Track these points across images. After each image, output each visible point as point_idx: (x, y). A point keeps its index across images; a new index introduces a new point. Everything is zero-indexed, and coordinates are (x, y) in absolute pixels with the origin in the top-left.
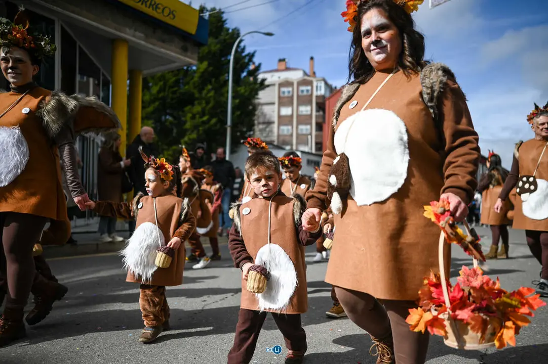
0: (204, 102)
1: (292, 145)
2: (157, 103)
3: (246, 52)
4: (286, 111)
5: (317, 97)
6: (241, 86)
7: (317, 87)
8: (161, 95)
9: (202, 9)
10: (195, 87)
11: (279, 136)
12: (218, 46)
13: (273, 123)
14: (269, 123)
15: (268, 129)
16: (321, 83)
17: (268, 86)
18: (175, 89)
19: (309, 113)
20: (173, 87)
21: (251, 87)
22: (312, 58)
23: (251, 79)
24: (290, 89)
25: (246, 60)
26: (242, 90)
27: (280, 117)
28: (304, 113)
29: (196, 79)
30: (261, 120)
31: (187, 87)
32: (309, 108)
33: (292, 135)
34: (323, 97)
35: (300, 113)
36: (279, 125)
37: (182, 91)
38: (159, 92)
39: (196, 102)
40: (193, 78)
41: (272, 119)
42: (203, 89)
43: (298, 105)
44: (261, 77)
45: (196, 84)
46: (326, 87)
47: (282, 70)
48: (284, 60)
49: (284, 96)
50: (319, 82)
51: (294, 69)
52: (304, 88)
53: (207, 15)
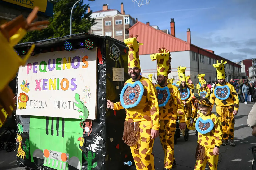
0: (59, 34)
3: (83, 4)
4: (109, 34)
5: (126, 25)
7: (125, 19)
10: (54, 26)
17: (96, 23)
19: (122, 35)
21: (87, 24)
22: (122, 4)
23: (87, 19)
24: (110, 22)
25: (83, 9)
26: (81, 26)
28: (119, 35)
29: (54, 21)
32: (121, 32)
34: (130, 26)
35: (116, 35)
39: (54, 34)
42: (58, 27)
43: (115, 31)
44: (93, 16)
45: (54, 25)
46: (131, 19)
47: (105, 11)
48: (106, 5)
49: (107, 25)
50: (127, 17)
51: (112, 10)
52: (118, 21)
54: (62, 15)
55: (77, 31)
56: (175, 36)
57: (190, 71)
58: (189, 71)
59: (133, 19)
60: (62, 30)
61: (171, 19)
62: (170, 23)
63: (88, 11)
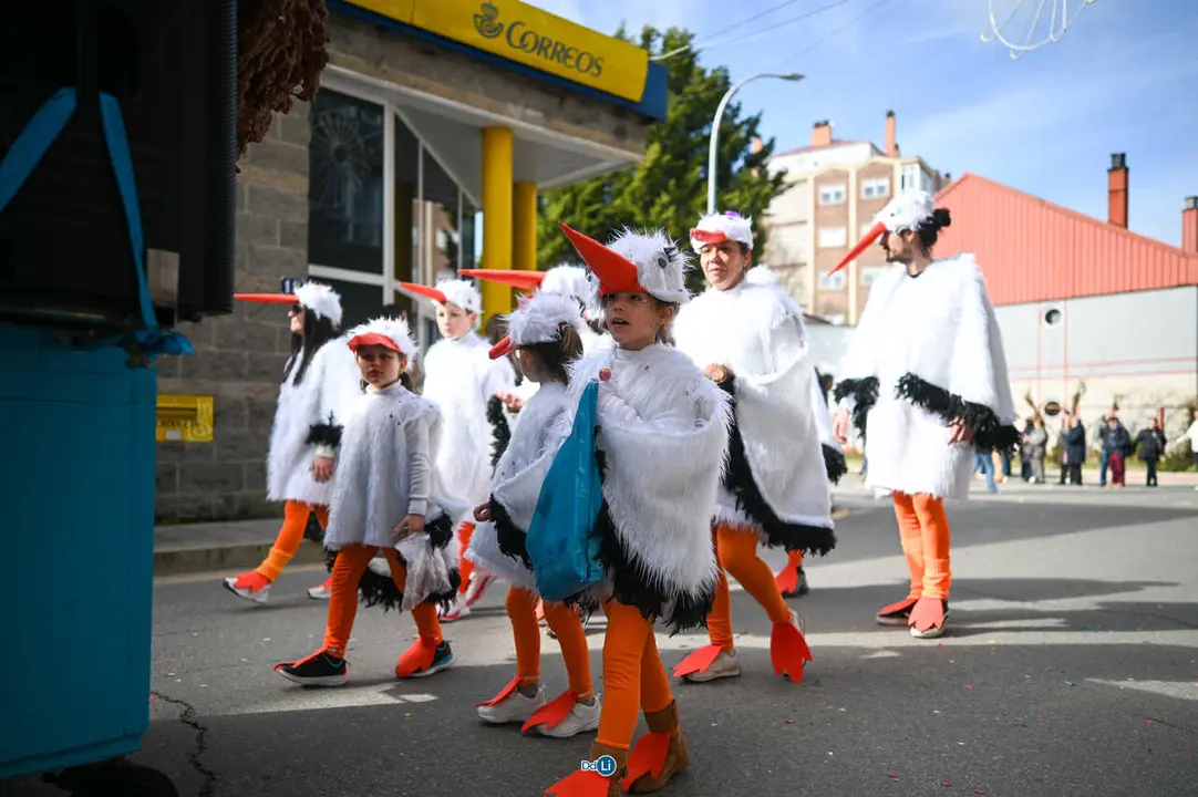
1: (846, 314)
2: (559, 240)
3: (743, 116)
4: (832, 238)
6: (732, 191)
7: (903, 178)
9: (649, 35)
10: (634, 202)
11: (817, 293)
12: (681, 107)
13: (805, 264)
14: (795, 266)
15: (792, 280)
16: (912, 169)
17: (791, 186)
18: (596, 207)
20: (588, 204)
21: (756, 189)
22: (891, 114)
23: (755, 173)
24: (841, 188)
25: (742, 134)
26: (734, 199)
27: (818, 251)
29: (636, 183)
30: (777, 261)
31: (618, 202)
33: (846, 290)
36: (817, 267)
37: (609, 210)
38: (563, 215)
40: (630, 182)
41: (802, 259)
42: (652, 203)
43: (860, 222)
44: (774, 166)
45: (638, 195)
46: (926, 176)
47: (823, 147)
48: (826, 123)
49: (827, 203)
50: (908, 167)
51: (850, 142)
52: (873, 183)
53: (658, 44)
54: (667, 157)
56: (1126, 225)
57: (1195, 375)
58: (1190, 372)
59: (934, 174)
60: (664, 216)
61: (1114, 156)
62: (1106, 174)
63: (755, 147)
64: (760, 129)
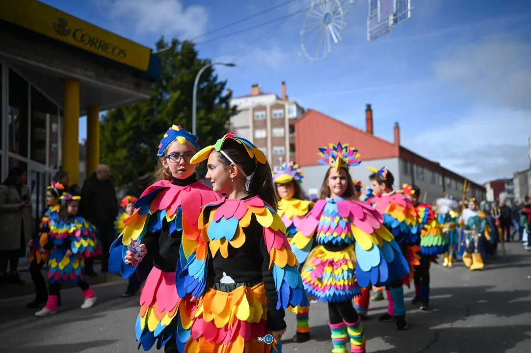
2: (131, 133)
3: (219, 81)
4: (261, 134)
5: (290, 120)
6: (212, 113)
7: (289, 110)
8: (135, 124)
9: (175, 43)
10: (168, 115)
16: (293, 106)
17: (240, 111)
18: (149, 118)
19: (282, 135)
21: (223, 113)
22: (284, 83)
23: (224, 105)
24: (263, 113)
25: (218, 88)
26: (213, 116)
28: (278, 135)
29: (169, 108)
31: (159, 116)
32: (282, 130)
34: (295, 119)
35: (274, 135)
37: (155, 119)
38: (134, 120)
40: (166, 106)
43: (273, 127)
44: (233, 103)
45: (170, 113)
46: (298, 109)
47: (256, 95)
48: (257, 85)
49: (258, 119)
50: (291, 106)
51: (268, 94)
52: (276, 112)
53: (179, 48)
55: (206, 124)
56: (372, 133)
59: (302, 109)
61: (367, 105)
62: (365, 112)
63: (224, 93)
64: (227, 87)
